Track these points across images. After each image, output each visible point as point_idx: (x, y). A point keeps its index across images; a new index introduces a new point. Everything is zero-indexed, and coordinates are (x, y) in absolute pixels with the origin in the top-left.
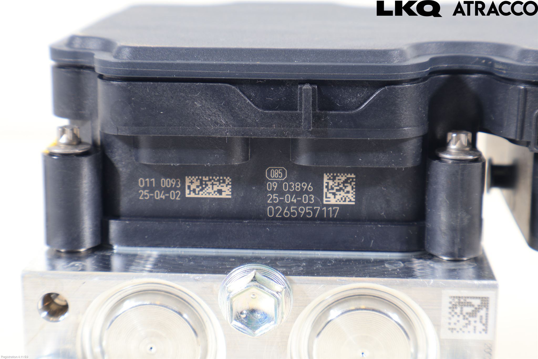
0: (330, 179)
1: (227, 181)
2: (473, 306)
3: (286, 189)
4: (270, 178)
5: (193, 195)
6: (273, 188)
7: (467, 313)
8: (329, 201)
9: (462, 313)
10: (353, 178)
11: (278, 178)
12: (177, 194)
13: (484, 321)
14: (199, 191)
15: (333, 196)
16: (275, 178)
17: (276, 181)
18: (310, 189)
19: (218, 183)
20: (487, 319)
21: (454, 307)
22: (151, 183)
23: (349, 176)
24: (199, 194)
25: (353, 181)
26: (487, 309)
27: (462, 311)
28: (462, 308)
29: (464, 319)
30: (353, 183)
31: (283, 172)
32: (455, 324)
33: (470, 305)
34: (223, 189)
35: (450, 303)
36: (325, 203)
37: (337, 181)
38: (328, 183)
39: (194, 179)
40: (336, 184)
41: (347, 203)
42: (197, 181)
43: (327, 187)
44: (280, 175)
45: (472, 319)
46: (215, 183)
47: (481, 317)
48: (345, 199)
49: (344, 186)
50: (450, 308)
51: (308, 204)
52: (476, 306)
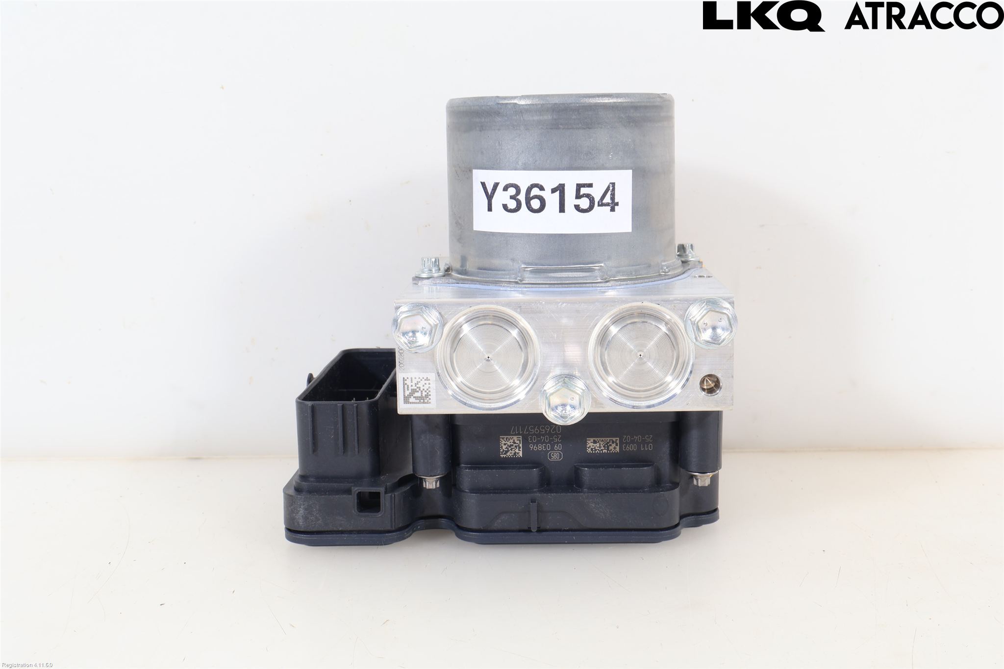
0: (518, 453)
1: (590, 449)
2: (414, 397)
3: (548, 446)
4: (559, 453)
5: (614, 439)
6: (557, 446)
7: (418, 392)
8: (517, 438)
9: (422, 391)
10: (502, 454)
11: (554, 453)
12: (626, 439)
13: (406, 386)
14: (610, 442)
15: (515, 441)
16: (556, 453)
17: (556, 451)
18: (531, 446)
19: (596, 448)
20: (404, 388)
21: (427, 396)
22: (644, 447)
23: (505, 456)
24: (610, 440)
25: (502, 452)
26: (404, 395)
27: (422, 393)
28: (422, 395)
29: (420, 388)
30: (501, 451)
31: (550, 457)
32: (425, 384)
33: (416, 398)
34: (592, 444)
35: (430, 399)
36: (521, 437)
37: (513, 452)
38: (519, 450)
39: (613, 451)
40: (513, 450)
41: (505, 437)
42: (611, 450)
43: (520, 448)
44: (553, 455)
45: (414, 387)
46: (599, 448)
47: (408, 390)
48: (507, 440)
49: (508, 449)
50: (430, 395)
51: (532, 435)
52: (412, 397)
